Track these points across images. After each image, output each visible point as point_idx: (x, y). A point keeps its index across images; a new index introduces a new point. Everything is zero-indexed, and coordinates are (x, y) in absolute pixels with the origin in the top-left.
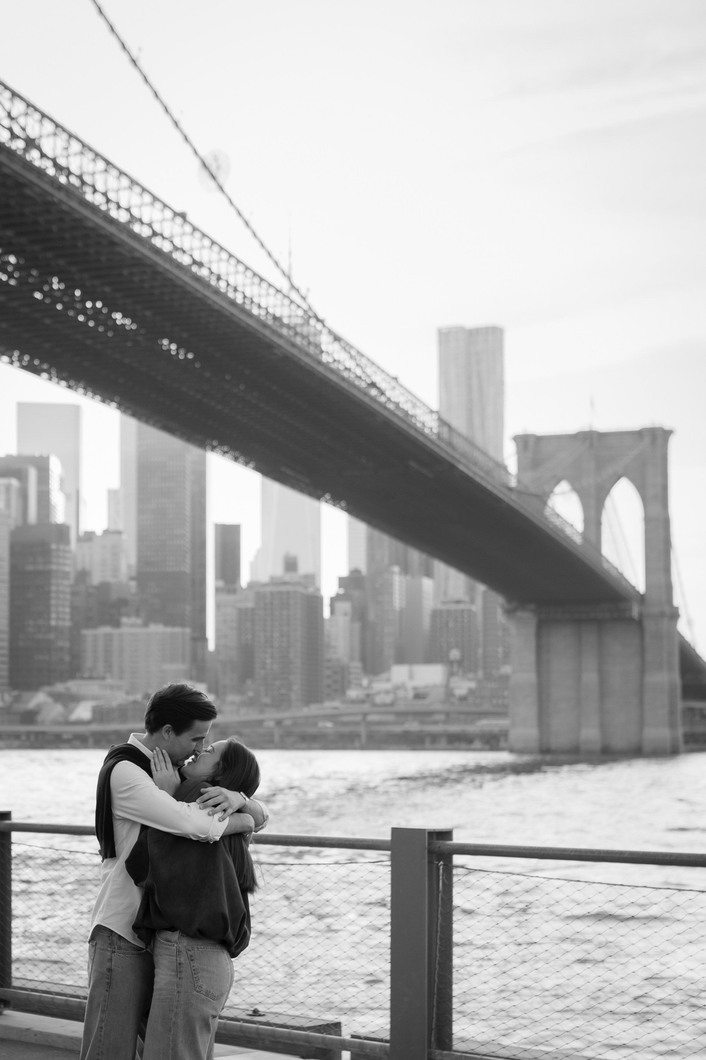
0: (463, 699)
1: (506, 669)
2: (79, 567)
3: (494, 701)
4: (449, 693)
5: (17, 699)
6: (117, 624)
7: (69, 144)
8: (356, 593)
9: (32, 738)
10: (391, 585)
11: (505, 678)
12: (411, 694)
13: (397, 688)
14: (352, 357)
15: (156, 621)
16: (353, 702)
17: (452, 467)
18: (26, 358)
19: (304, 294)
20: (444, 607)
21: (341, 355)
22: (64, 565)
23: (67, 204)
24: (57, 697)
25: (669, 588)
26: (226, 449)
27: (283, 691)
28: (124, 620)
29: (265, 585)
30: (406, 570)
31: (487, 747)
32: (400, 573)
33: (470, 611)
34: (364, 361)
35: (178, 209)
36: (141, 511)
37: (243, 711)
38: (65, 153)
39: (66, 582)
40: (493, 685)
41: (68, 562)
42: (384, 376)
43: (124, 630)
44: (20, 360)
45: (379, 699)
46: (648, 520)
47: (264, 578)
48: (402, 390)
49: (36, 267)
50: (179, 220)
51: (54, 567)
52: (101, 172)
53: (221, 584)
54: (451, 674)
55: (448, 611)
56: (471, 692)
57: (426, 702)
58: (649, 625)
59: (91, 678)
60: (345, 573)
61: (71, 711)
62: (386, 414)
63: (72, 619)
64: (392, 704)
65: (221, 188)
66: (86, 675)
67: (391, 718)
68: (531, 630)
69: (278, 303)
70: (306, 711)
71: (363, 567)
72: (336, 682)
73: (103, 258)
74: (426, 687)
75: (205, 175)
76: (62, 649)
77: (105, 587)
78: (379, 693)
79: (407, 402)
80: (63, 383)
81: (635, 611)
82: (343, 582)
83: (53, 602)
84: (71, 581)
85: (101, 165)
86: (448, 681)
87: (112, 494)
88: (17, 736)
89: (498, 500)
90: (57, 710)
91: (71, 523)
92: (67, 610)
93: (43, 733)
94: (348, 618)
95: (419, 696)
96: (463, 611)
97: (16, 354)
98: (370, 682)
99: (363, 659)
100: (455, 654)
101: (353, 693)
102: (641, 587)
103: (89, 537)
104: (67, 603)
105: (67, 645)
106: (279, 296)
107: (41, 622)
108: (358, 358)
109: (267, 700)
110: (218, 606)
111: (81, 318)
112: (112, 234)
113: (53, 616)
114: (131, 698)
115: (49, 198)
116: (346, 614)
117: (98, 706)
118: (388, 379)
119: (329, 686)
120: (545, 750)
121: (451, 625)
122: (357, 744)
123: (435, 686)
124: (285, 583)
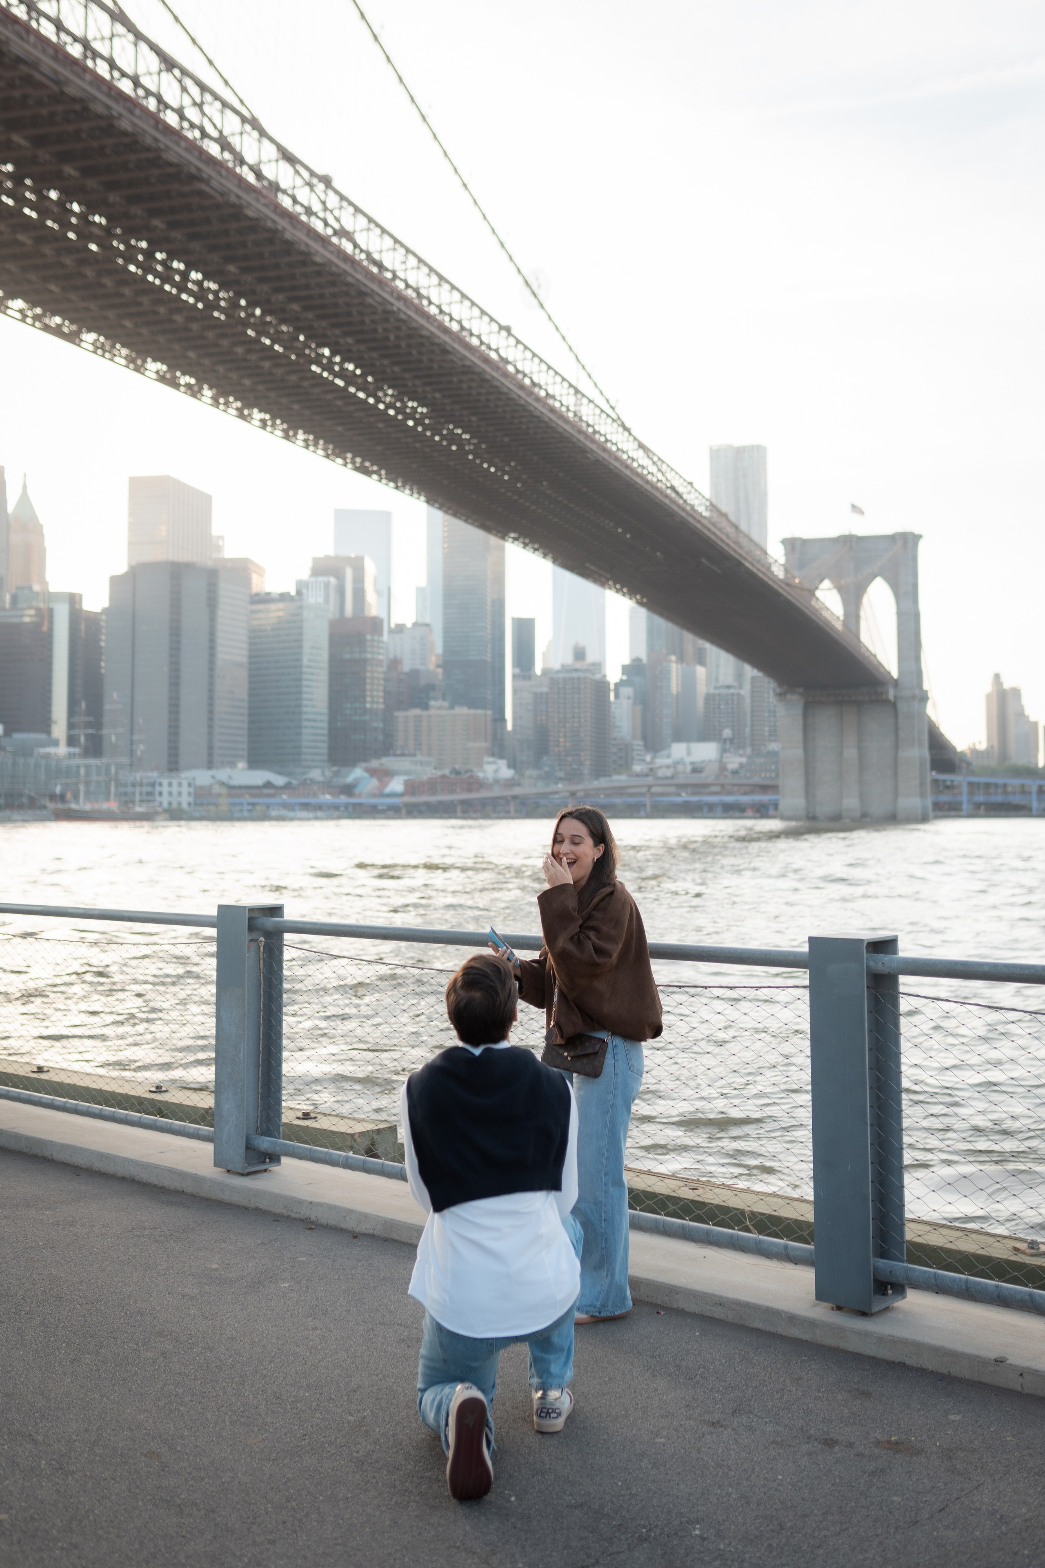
0: (735, 772)
1: (774, 746)
2: (391, 656)
3: (763, 775)
4: (723, 768)
5: (337, 774)
6: (426, 707)
7: (407, 258)
8: (637, 679)
9: (350, 809)
10: (669, 672)
11: (775, 754)
12: (689, 768)
13: (676, 763)
14: (654, 463)
15: (461, 704)
16: (637, 775)
17: (740, 564)
18: (358, 460)
19: (613, 405)
20: (716, 692)
21: (645, 462)
22: (379, 653)
23: (405, 313)
24: (373, 772)
25: (919, 674)
26: (536, 546)
27: (575, 766)
28: (432, 703)
29: (558, 672)
30: (681, 659)
31: (758, 815)
32: (677, 662)
33: (739, 694)
34: (664, 468)
35: (503, 324)
36: (446, 606)
37: (540, 784)
38: (403, 267)
39: (380, 669)
40: (760, 760)
41: (381, 651)
42: (681, 481)
43: (432, 712)
44: (353, 462)
45: (660, 773)
46: (900, 614)
47: (556, 665)
48: (697, 494)
49: (372, 374)
50: (504, 333)
51: (369, 656)
52: (435, 286)
53: (518, 671)
54: (724, 751)
55: (720, 695)
56: (741, 766)
57: (703, 775)
58: (902, 707)
59: (403, 755)
60: (627, 662)
61: (385, 785)
62: (683, 514)
63: (385, 703)
64: (672, 778)
65: (542, 306)
66: (398, 752)
67: (672, 789)
68: (799, 711)
69: (591, 412)
70: (596, 784)
71: (643, 655)
72: (620, 757)
73: (435, 366)
74: (703, 762)
75: (527, 291)
76: (376, 729)
77: (415, 674)
78: (660, 767)
79: (700, 505)
80: (392, 484)
81: (891, 694)
82: (625, 669)
83: (368, 687)
84: (384, 669)
85: (435, 279)
86: (722, 757)
87: (420, 591)
88: (336, 807)
89: (777, 594)
90: (374, 783)
91: (383, 615)
92: (381, 694)
93: (360, 805)
94: (630, 701)
95: (695, 770)
96: (733, 694)
97: (349, 455)
98: (653, 759)
99: (644, 738)
100: (727, 733)
101: (637, 768)
102: (895, 674)
103: (400, 628)
104: (381, 688)
105: (381, 725)
106: (591, 405)
107: (357, 705)
108: (659, 463)
109: (561, 774)
110: (515, 691)
111: (411, 423)
112: (445, 342)
113: (368, 699)
114: (440, 773)
115: (389, 307)
116: (629, 698)
117: (409, 780)
118: (685, 484)
119: (614, 761)
120: (811, 817)
121: (722, 707)
122: (642, 813)
123: (710, 761)
124: (577, 670)
